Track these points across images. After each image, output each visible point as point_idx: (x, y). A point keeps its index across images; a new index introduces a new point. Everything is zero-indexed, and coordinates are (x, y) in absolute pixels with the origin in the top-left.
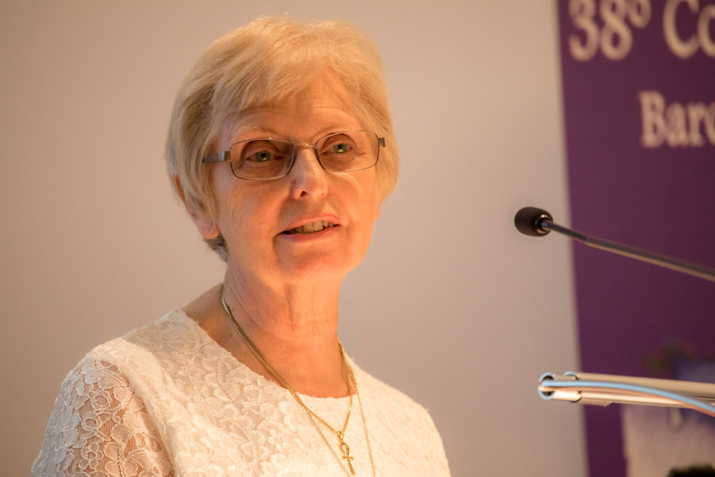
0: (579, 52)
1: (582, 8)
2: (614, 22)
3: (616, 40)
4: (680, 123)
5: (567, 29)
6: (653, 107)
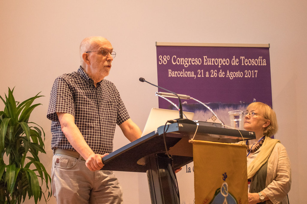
0: (160, 63)
1: (160, 57)
2: (165, 59)
3: (165, 62)
4: (174, 73)
5: (158, 60)
6: (170, 71)
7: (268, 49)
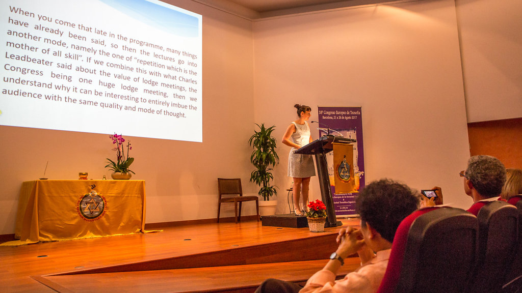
4: (325, 117)
5: (319, 112)
7: (361, 108)
